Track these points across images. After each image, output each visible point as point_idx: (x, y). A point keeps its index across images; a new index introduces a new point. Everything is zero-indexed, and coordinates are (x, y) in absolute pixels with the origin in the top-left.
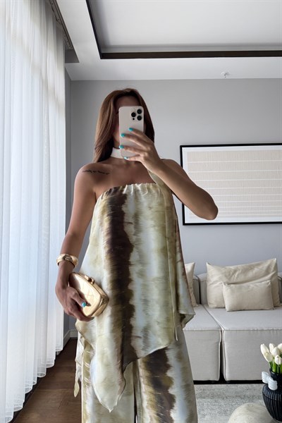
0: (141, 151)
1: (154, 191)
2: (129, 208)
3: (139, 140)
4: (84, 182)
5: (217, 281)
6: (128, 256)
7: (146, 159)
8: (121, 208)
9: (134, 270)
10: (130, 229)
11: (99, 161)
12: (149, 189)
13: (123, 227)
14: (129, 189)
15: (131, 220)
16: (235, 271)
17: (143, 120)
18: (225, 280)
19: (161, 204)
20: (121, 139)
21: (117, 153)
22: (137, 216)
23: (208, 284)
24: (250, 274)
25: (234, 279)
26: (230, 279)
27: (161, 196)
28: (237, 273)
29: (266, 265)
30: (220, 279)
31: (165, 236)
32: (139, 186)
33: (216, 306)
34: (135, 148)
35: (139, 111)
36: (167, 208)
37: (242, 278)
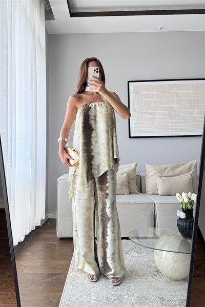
1: (103, 105)
2: (91, 113)
5: (153, 175)
6: (91, 134)
8: (88, 113)
10: (92, 122)
11: (78, 93)
12: (101, 104)
13: (89, 121)
14: (92, 105)
15: (93, 118)
16: (166, 169)
17: (99, 73)
18: (159, 174)
19: (107, 111)
21: (88, 89)
22: (95, 117)
23: (146, 178)
24: (177, 171)
25: (165, 173)
26: (162, 174)
27: (107, 107)
28: (167, 170)
29: (188, 165)
30: (155, 174)
31: (108, 125)
32: (97, 104)
33: (151, 193)
35: (97, 69)
36: (110, 113)
37: (171, 173)
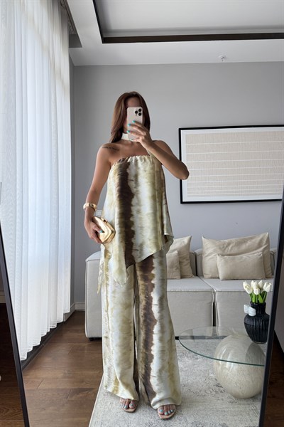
0: (140, 135)
1: (148, 160)
2: (131, 171)
3: (139, 128)
4: (103, 155)
5: (211, 253)
6: (131, 201)
7: (143, 141)
8: (126, 171)
9: (134, 209)
10: (132, 184)
11: (112, 142)
12: (145, 159)
13: (127, 182)
14: (132, 160)
15: (132, 178)
19: (153, 168)
20: (128, 127)
21: (125, 137)
22: (136, 176)
23: (204, 256)
25: (228, 250)
26: (224, 251)
28: (231, 246)
29: (258, 239)
30: (215, 251)
34: (136, 133)
35: (140, 110)
36: (157, 172)
